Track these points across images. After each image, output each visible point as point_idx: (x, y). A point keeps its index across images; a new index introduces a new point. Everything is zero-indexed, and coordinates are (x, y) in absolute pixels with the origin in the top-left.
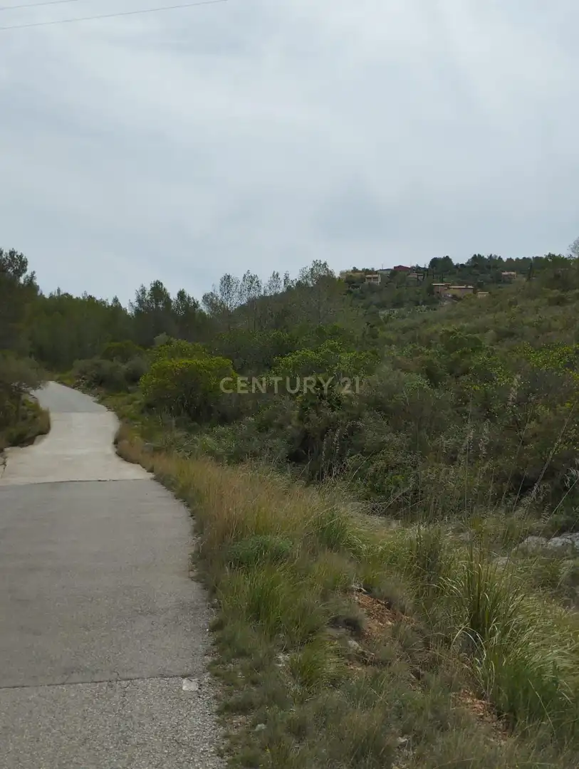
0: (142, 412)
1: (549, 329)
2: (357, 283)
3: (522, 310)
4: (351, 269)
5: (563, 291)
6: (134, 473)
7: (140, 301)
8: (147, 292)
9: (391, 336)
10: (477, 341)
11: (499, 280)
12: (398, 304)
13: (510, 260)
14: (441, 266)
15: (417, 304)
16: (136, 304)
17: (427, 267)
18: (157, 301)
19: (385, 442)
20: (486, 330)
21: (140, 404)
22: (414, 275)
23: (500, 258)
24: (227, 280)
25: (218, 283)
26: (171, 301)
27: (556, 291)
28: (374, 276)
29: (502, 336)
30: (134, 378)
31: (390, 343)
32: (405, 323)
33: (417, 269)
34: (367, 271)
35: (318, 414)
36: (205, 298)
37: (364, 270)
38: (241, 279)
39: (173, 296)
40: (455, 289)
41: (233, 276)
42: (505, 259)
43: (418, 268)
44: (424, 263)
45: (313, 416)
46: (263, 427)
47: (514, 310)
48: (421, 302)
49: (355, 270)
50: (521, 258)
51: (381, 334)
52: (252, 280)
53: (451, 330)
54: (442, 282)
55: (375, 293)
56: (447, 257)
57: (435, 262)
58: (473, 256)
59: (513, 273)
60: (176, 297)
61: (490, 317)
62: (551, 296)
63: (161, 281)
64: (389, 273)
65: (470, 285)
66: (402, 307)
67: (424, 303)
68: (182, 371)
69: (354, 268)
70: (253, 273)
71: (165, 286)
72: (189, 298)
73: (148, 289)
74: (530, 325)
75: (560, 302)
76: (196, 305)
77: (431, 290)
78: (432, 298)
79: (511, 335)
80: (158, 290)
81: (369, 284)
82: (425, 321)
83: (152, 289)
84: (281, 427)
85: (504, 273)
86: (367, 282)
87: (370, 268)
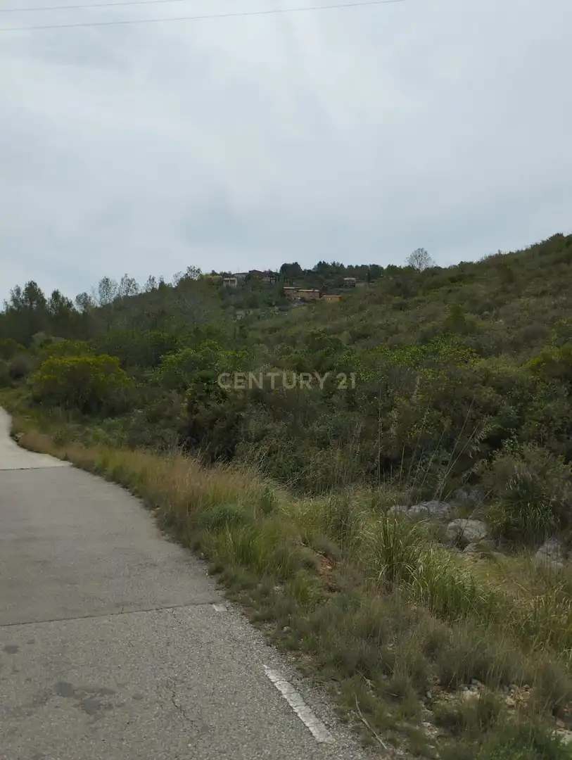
0: (31, 406)
1: (397, 331)
2: (217, 286)
3: (370, 315)
4: (211, 272)
5: (405, 298)
6: (46, 461)
7: (14, 300)
8: (21, 292)
9: (259, 336)
10: (338, 341)
11: (341, 284)
12: (253, 305)
13: (350, 267)
14: (291, 271)
15: (271, 305)
16: (11, 304)
17: (278, 272)
18: (31, 300)
19: (266, 430)
20: (340, 332)
21: (27, 398)
22: (267, 279)
23: (342, 265)
24: (106, 282)
25: (97, 286)
26: (46, 301)
27: (397, 297)
28: (232, 279)
29: (357, 337)
30: (18, 374)
31: (259, 342)
32: (268, 323)
33: (270, 274)
34: (225, 275)
35: (207, 406)
36: (78, 298)
37: (221, 274)
38: (119, 282)
39: (48, 296)
40: (304, 293)
41: (111, 279)
42: (346, 266)
43: (271, 272)
44: (276, 268)
45: (201, 407)
46: (153, 419)
47: (365, 314)
48: (274, 304)
49: (214, 273)
50: (360, 265)
51: (250, 334)
52: (130, 283)
53: (315, 332)
54: (291, 285)
55: (233, 295)
56: (296, 263)
57: (285, 268)
58: (318, 262)
59: (353, 279)
60: (50, 296)
61: (345, 320)
62: (394, 302)
63: (35, 282)
64: (244, 276)
65: (317, 288)
66: (258, 307)
67: (277, 304)
68: (72, 368)
69: (213, 271)
70: (130, 277)
71: (39, 286)
72: (63, 298)
73: (23, 289)
74: (381, 327)
75: (401, 307)
76: (70, 305)
77: (282, 293)
78: (283, 301)
79: (365, 336)
80: (32, 290)
81: (227, 286)
82: (287, 322)
83: (26, 289)
84: (169, 418)
85: (345, 279)
86: (225, 285)
87: (227, 271)
